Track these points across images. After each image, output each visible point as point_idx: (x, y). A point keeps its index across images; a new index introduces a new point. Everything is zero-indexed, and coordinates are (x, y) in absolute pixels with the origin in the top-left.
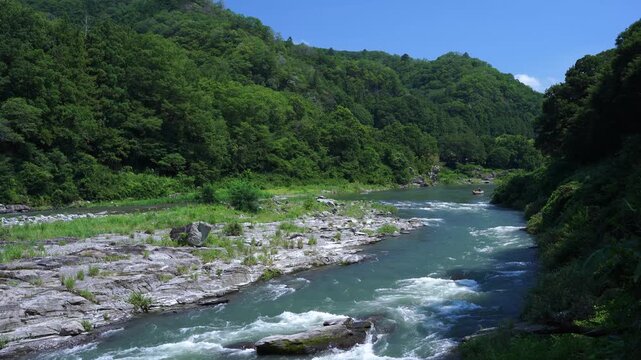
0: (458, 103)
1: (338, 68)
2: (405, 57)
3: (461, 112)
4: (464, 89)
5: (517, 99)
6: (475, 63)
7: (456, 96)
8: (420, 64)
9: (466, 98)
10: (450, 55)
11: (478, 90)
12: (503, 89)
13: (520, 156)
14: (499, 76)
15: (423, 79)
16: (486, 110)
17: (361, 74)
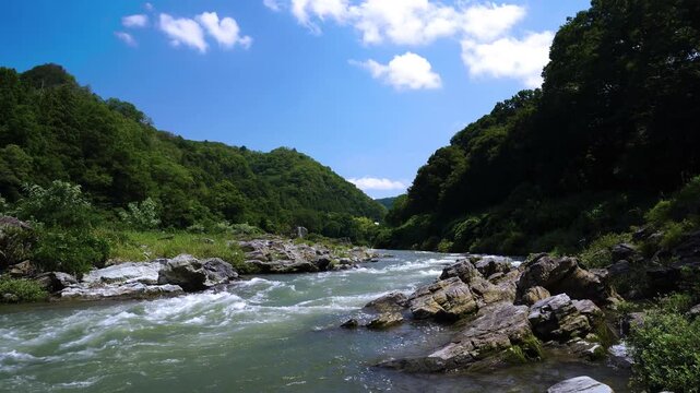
0: (292, 187)
1: (198, 152)
2: (243, 148)
3: (295, 195)
4: (297, 176)
5: (334, 186)
6: (302, 157)
7: (290, 182)
8: (255, 155)
9: (299, 184)
10: (281, 149)
11: (309, 179)
12: (325, 178)
13: (346, 228)
14: (322, 168)
15: (261, 167)
16: (314, 194)
17: (218, 160)
